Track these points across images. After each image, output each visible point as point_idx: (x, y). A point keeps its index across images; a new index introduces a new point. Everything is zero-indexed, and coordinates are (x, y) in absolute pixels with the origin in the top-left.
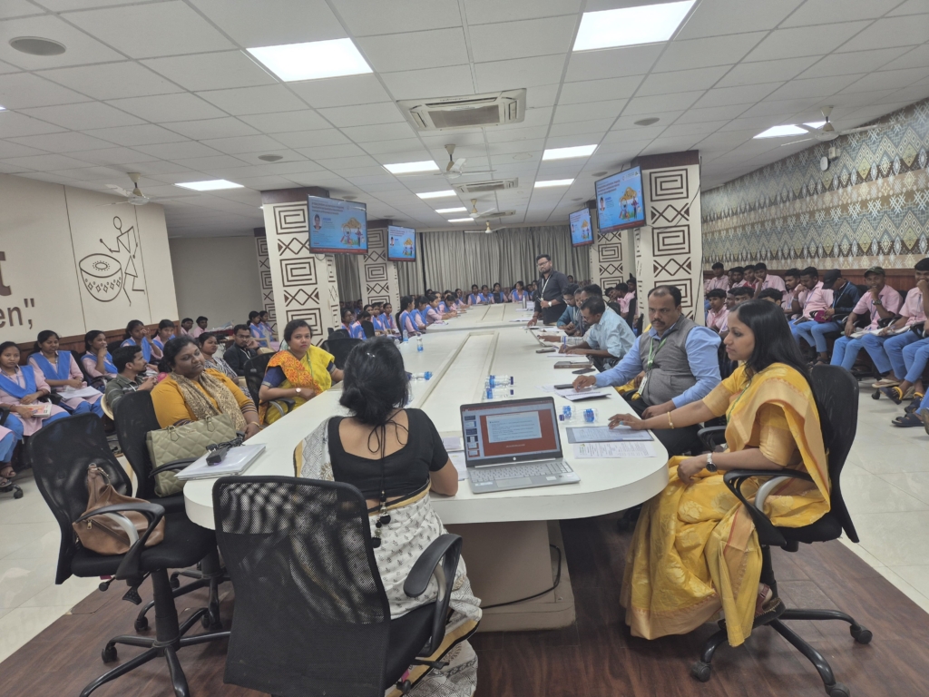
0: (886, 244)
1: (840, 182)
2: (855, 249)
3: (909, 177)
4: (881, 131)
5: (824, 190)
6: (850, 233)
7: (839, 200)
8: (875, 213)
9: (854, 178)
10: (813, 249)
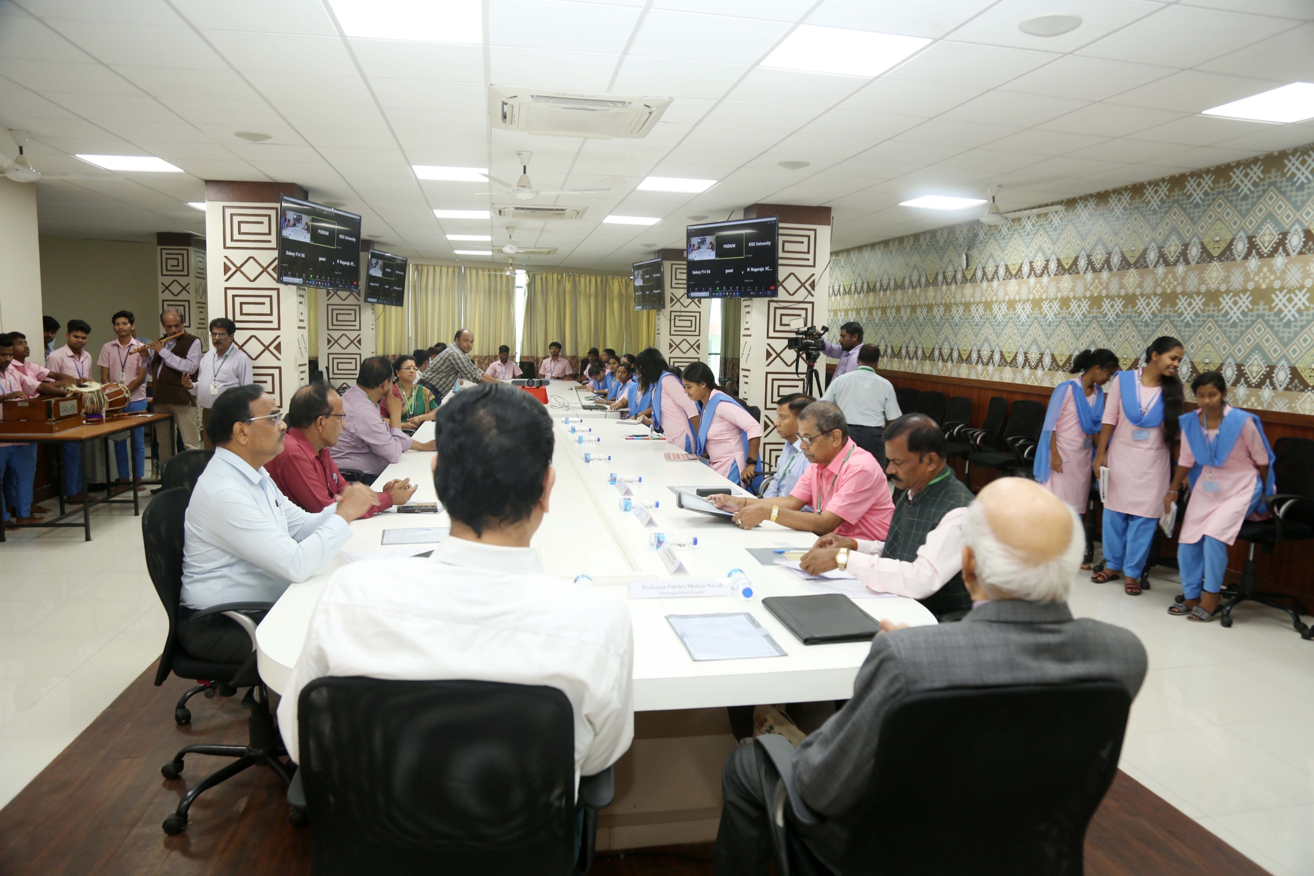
0: (1034, 356)
1: (984, 274)
2: (997, 357)
3: (1066, 281)
4: (1037, 222)
5: (965, 280)
6: (993, 338)
7: (982, 295)
8: (1023, 317)
9: (1002, 271)
10: (946, 351)
